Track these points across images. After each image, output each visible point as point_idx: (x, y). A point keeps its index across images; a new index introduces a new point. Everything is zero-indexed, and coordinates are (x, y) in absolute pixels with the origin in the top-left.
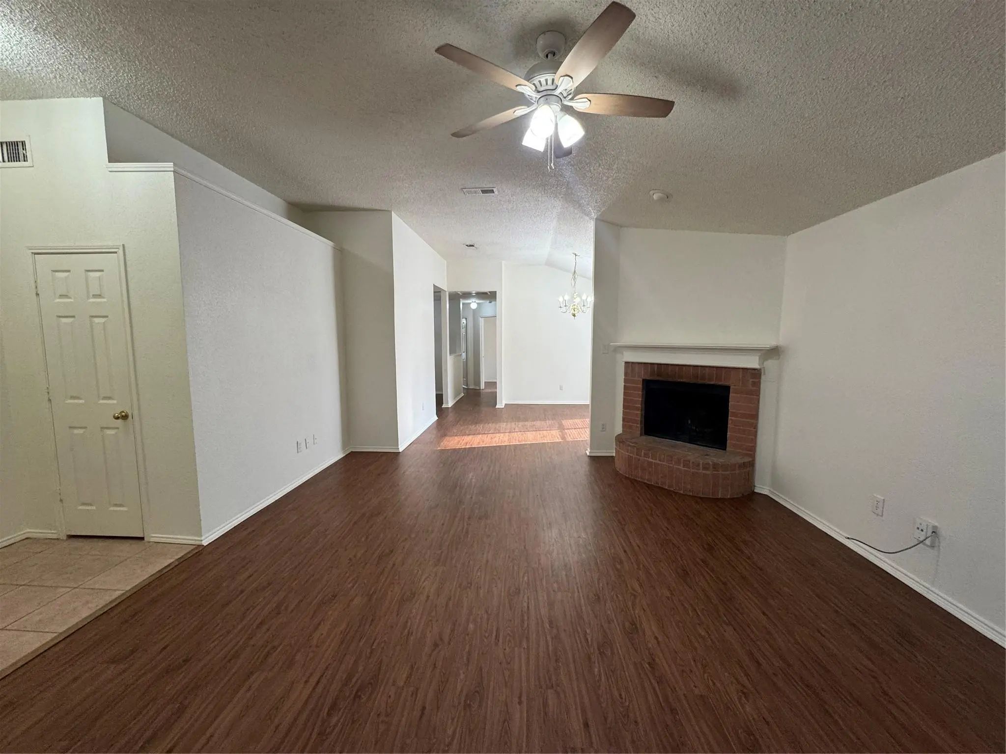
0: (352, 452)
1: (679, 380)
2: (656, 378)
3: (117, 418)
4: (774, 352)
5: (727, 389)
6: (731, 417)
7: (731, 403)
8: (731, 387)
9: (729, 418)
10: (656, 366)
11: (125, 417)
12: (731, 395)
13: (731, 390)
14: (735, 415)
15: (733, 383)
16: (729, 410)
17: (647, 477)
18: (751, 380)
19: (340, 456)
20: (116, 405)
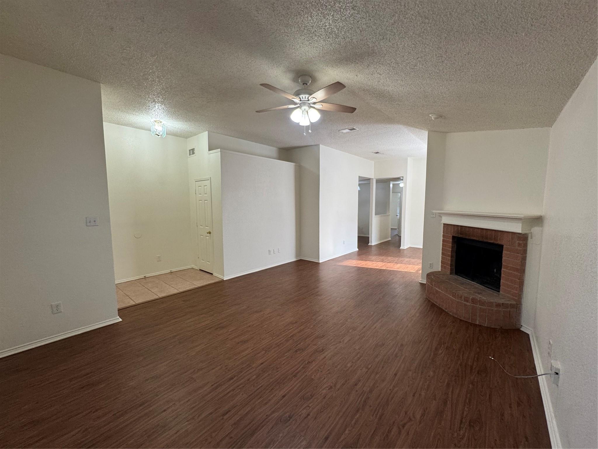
0: (301, 259)
2: (459, 236)
3: (208, 233)
4: (538, 220)
5: (502, 246)
6: (503, 268)
8: (504, 246)
9: (502, 269)
10: (460, 227)
11: (210, 233)
12: (504, 252)
13: (504, 248)
14: (507, 267)
15: (505, 243)
16: (502, 263)
18: (518, 242)
19: (294, 260)
20: (208, 229)
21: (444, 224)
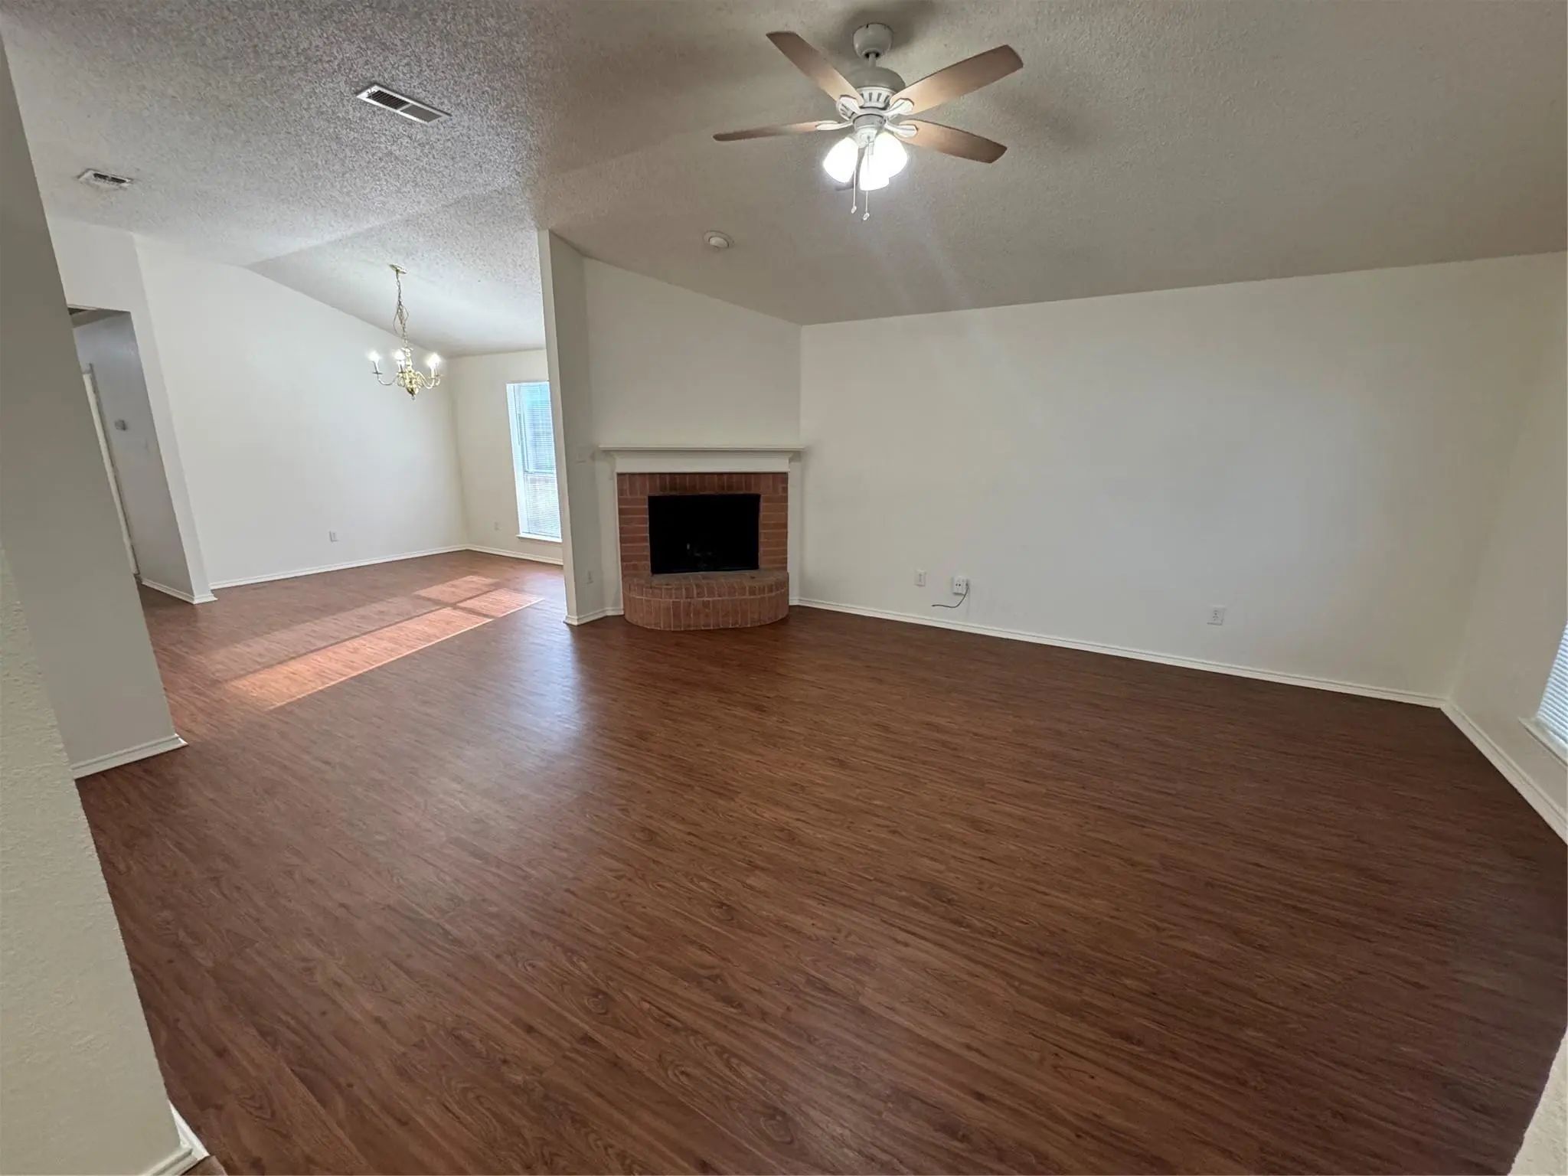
1: (701, 493)
2: (668, 493)
4: (796, 455)
5: (756, 498)
7: (762, 514)
8: (761, 496)
9: (760, 532)
10: (668, 477)
12: (761, 504)
13: (762, 500)
14: (765, 526)
15: (764, 491)
17: (702, 623)
18: (781, 486)
21: (619, 475)
